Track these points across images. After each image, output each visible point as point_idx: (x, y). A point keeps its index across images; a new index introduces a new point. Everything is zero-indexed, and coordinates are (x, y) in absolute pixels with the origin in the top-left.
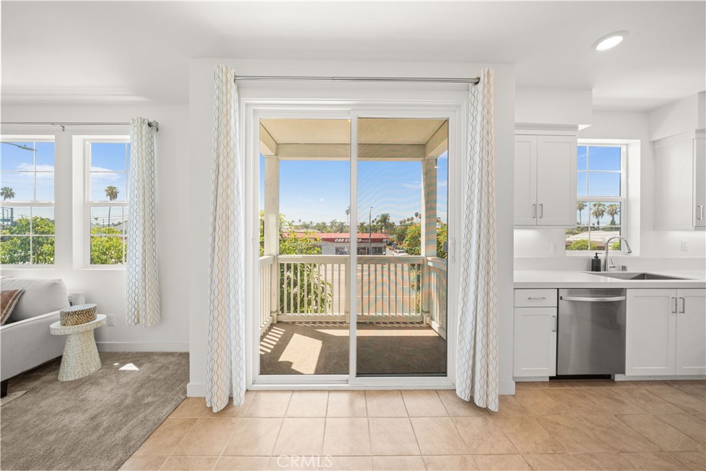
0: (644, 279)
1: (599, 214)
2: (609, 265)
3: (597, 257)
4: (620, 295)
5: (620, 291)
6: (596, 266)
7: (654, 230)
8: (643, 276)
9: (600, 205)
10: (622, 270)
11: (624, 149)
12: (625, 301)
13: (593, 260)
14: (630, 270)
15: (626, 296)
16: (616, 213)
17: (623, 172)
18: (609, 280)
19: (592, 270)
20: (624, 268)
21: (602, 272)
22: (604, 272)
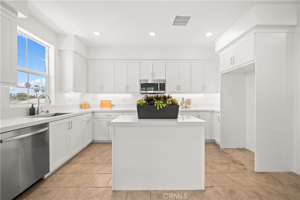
0: (56, 116)
1: (37, 91)
2: (40, 111)
3: (33, 107)
4: (46, 127)
5: (45, 125)
6: (32, 112)
7: (60, 92)
8: (56, 115)
9: (37, 86)
10: (47, 113)
11: (47, 49)
12: (48, 130)
13: (30, 109)
14: (50, 113)
15: (49, 127)
16: (44, 91)
17: (46, 60)
18: (40, 119)
19: (30, 115)
20: (48, 112)
21: (36, 115)
22: (37, 115)
